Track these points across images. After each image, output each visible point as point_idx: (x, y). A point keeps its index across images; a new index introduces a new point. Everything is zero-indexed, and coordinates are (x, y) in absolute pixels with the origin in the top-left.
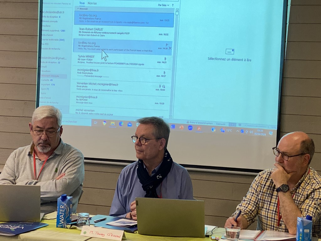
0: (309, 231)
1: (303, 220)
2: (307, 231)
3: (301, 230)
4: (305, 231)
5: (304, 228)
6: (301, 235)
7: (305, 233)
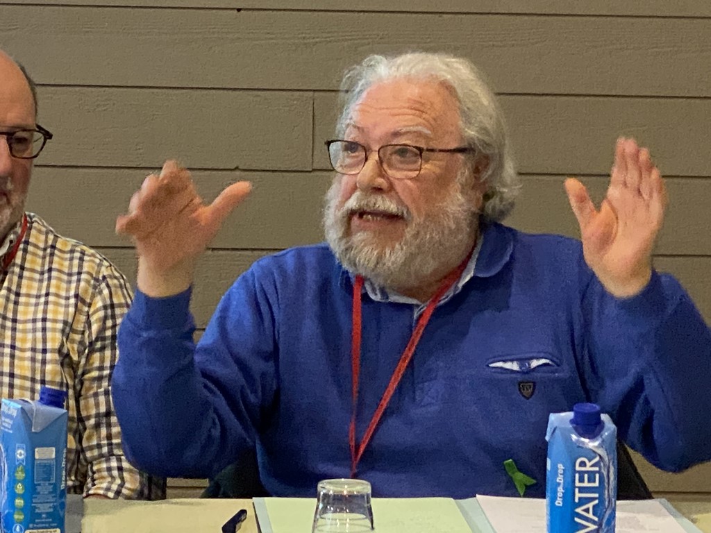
0: (53, 456)
1: (26, 407)
2: (46, 454)
3: (21, 454)
4: (40, 453)
5: (35, 441)
6: (20, 475)
7: (40, 465)
